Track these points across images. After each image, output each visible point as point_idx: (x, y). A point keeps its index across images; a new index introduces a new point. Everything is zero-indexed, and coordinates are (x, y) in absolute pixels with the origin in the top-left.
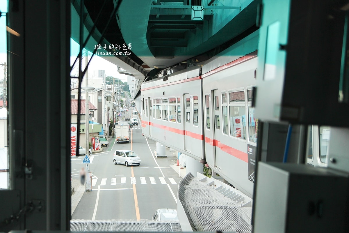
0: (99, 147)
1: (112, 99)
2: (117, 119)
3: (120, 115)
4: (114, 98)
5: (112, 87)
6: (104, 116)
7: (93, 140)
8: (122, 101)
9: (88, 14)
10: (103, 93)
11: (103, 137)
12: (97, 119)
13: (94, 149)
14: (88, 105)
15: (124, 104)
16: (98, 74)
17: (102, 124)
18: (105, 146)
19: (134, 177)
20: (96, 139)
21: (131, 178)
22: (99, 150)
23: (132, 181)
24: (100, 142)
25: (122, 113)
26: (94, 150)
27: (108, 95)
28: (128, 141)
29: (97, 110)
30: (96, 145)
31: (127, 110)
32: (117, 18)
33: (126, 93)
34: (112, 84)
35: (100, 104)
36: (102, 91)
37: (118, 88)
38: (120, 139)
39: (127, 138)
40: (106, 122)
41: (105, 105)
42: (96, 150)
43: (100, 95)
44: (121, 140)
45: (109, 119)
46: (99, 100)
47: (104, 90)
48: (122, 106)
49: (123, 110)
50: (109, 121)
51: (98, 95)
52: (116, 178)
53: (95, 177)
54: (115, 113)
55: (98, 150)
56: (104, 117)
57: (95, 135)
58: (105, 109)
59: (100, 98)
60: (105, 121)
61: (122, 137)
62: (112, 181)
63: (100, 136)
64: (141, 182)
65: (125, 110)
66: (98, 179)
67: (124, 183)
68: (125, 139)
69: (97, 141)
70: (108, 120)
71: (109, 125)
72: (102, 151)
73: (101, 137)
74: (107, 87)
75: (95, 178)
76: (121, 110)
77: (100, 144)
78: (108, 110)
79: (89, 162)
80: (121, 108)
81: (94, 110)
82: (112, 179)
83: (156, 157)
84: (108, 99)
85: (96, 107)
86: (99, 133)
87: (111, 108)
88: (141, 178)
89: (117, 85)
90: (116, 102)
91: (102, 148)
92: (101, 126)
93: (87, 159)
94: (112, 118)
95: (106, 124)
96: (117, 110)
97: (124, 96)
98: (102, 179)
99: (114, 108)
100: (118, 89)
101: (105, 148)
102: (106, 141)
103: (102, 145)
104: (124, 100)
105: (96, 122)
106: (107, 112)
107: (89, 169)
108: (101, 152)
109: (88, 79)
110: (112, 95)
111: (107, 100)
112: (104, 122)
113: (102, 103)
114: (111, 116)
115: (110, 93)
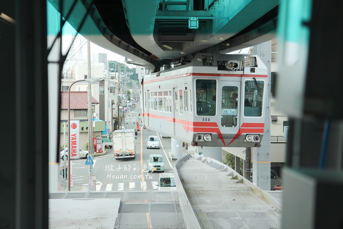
0: (102, 149)
1: (117, 90)
2: (123, 116)
3: (126, 110)
4: (119, 89)
5: (117, 76)
6: (107, 111)
7: (95, 140)
8: (129, 93)
9: (96, 9)
10: (106, 83)
11: (106, 137)
12: (99, 115)
13: (96, 151)
14: (91, 98)
15: (132, 97)
16: (97, 59)
17: (105, 121)
18: (109, 148)
19: (145, 181)
20: (98, 139)
21: (141, 182)
22: (102, 152)
23: (142, 186)
24: (104, 143)
25: (129, 107)
26: (97, 153)
27: (112, 85)
28: (133, 156)
29: (98, 104)
30: (99, 147)
31: (135, 103)
32: (125, 12)
33: (134, 82)
34: (117, 71)
35: (102, 97)
36: (105, 81)
37: (124, 76)
38: (120, 154)
39: (132, 152)
40: (110, 119)
41: (108, 98)
42: (99, 152)
43: (102, 86)
44: (121, 156)
45: (114, 115)
46: (100, 92)
47: (107, 80)
48: (129, 99)
49: (131, 104)
50: (113, 118)
51: (100, 85)
52: (123, 183)
53: (99, 182)
54: (120, 107)
55: (100, 152)
56: (107, 113)
57: (97, 134)
58: (108, 102)
59: (102, 90)
60: (108, 117)
61: (124, 150)
62: (118, 186)
63: (103, 135)
64: (152, 186)
65: (133, 104)
66: (102, 184)
67: (133, 188)
68: (128, 154)
69: (99, 141)
70: (112, 116)
71: (114, 122)
72: (106, 153)
73: (104, 137)
74: (110, 75)
75: (99, 184)
76: (128, 104)
77: (104, 145)
78: (112, 104)
79: (92, 163)
80: (128, 101)
81: (95, 104)
82: (119, 184)
83: (171, 159)
84: (111, 90)
85: (98, 100)
86: (102, 132)
87: (116, 102)
88: (152, 182)
89: (123, 73)
90: (122, 94)
91: (105, 150)
92: (104, 123)
93: (91, 160)
94: (117, 114)
95: (109, 122)
96: (123, 104)
97: (132, 86)
98: (107, 184)
99: (120, 101)
100: (124, 78)
101: (109, 150)
102: (110, 141)
103: (106, 147)
104: (131, 91)
105: (97, 119)
106: (111, 106)
107: (92, 172)
108: (104, 155)
109: (90, 69)
110: (117, 86)
111: (111, 92)
112: (108, 119)
113: (104, 95)
114: (115, 112)
115: (114, 83)
